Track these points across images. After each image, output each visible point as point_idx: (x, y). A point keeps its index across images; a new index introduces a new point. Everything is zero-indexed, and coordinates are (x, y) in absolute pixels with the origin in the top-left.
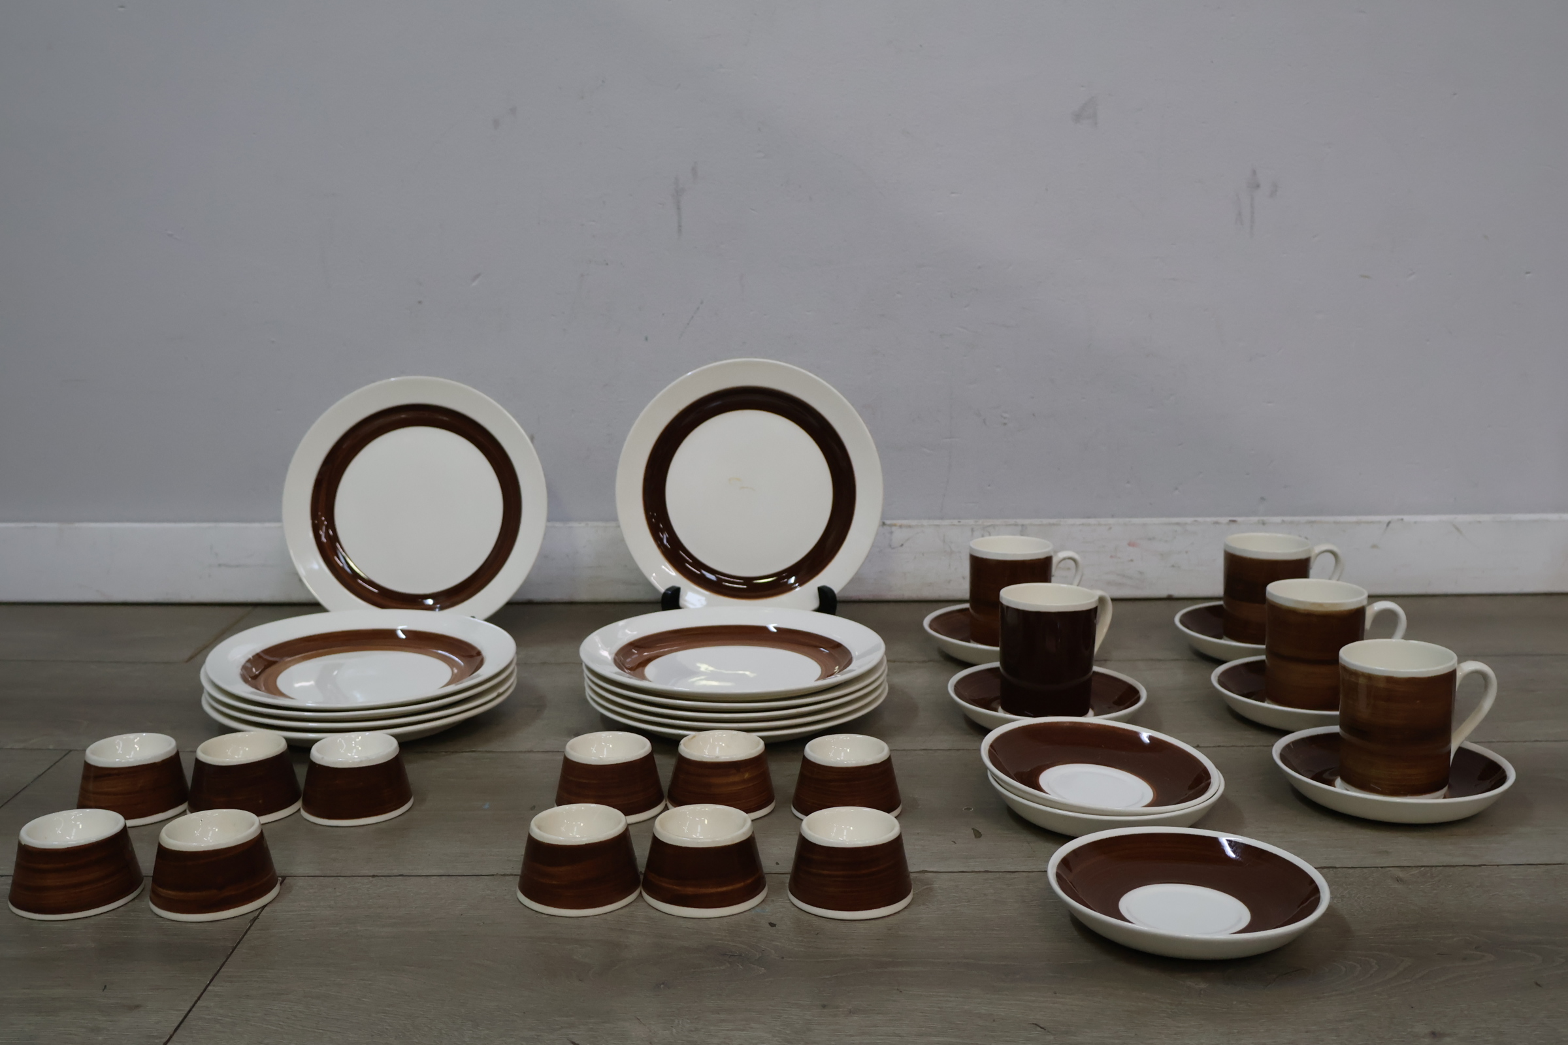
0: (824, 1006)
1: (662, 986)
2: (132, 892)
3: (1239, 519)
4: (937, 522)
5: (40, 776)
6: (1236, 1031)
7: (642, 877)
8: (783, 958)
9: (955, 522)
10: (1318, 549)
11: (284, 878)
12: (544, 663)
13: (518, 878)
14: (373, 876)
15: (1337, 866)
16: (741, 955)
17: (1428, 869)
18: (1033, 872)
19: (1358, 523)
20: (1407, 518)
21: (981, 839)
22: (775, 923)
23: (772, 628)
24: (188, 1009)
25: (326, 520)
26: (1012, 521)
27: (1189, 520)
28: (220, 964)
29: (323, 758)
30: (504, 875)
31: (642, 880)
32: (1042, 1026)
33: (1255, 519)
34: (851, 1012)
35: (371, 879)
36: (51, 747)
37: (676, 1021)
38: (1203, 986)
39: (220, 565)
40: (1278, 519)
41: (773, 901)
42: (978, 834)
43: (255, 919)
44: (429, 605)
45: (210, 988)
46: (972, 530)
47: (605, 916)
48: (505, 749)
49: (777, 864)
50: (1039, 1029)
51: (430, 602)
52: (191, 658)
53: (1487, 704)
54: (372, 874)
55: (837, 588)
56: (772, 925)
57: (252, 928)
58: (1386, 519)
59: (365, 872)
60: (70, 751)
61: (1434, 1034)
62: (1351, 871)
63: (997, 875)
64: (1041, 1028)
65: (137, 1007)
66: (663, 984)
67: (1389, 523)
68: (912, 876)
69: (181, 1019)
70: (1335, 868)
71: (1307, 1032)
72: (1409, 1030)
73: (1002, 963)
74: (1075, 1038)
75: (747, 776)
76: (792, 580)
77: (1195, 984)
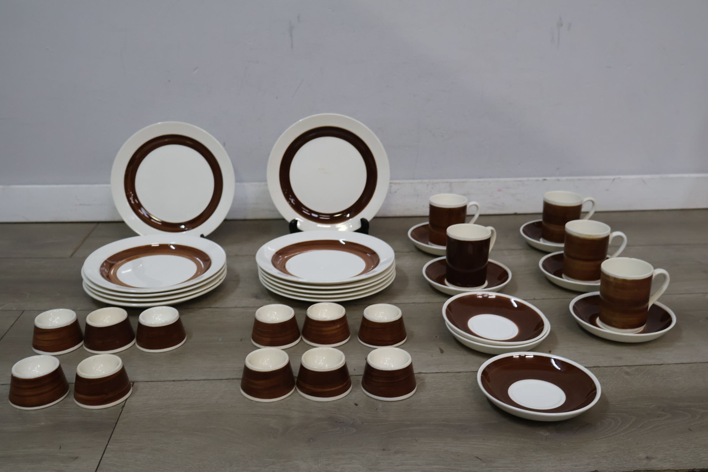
0: (384, 450)
1: (311, 440)
2: (65, 394)
3: (548, 178)
4: (412, 181)
5: (12, 326)
6: (563, 458)
7: (296, 380)
8: (363, 423)
9: (420, 181)
10: (585, 199)
11: (133, 382)
12: (236, 255)
13: (240, 381)
14: (174, 381)
15: (600, 366)
16: (344, 422)
17: (639, 367)
18: (468, 372)
19: (601, 180)
20: (623, 177)
21: (444, 354)
22: (357, 403)
23: (341, 241)
24: (100, 459)
25: (132, 193)
26: (446, 180)
27: (525, 179)
28: (111, 433)
29: (145, 322)
30: (233, 379)
31: (296, 382)
32: (480, 458)
33: (554, 178)
34: (396, 453)
35: (173, 382)
36: (15, 309)
37: (320, 460)
38: (547, 434)
39: (80, 205)
40: (564, 178)
41: (355, 391)
42: (442, 352)
43: (123, 406)
44: (183, 229)
45: (108, 446)
46: (428, 185)
47: (281, 401)
48: (224, 306)
49: (355, 370)
50: (478, 460)
51: (183, 227)
52: (72, 255)
53: (665, 287)
54: (173, 380)
55: (369, 218)
56: (356, 405)
57: (123, 412)
58: (612, 177)
59: (170, 379)
60: (24, 311)
61: (647, 458)
62: (606, 368)
63: (453, 374)
64: (480, 459)
65: (77, 458)
66: (311, 439)
67: (614, 180)
68: (416, 375)
69: (97, 464)
70: (599, 367)
71: (594, 458)
72: (637, 456)
73: (460, 424)
74: (495, 464)
75: (338, 326)
76: (348, 215)
77: (544, 433)
